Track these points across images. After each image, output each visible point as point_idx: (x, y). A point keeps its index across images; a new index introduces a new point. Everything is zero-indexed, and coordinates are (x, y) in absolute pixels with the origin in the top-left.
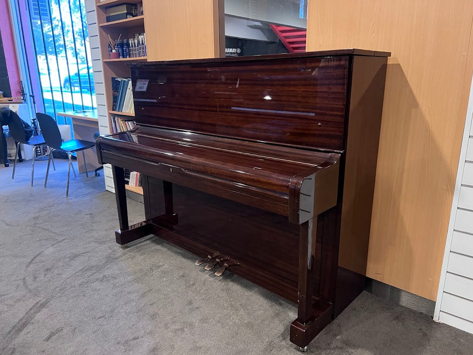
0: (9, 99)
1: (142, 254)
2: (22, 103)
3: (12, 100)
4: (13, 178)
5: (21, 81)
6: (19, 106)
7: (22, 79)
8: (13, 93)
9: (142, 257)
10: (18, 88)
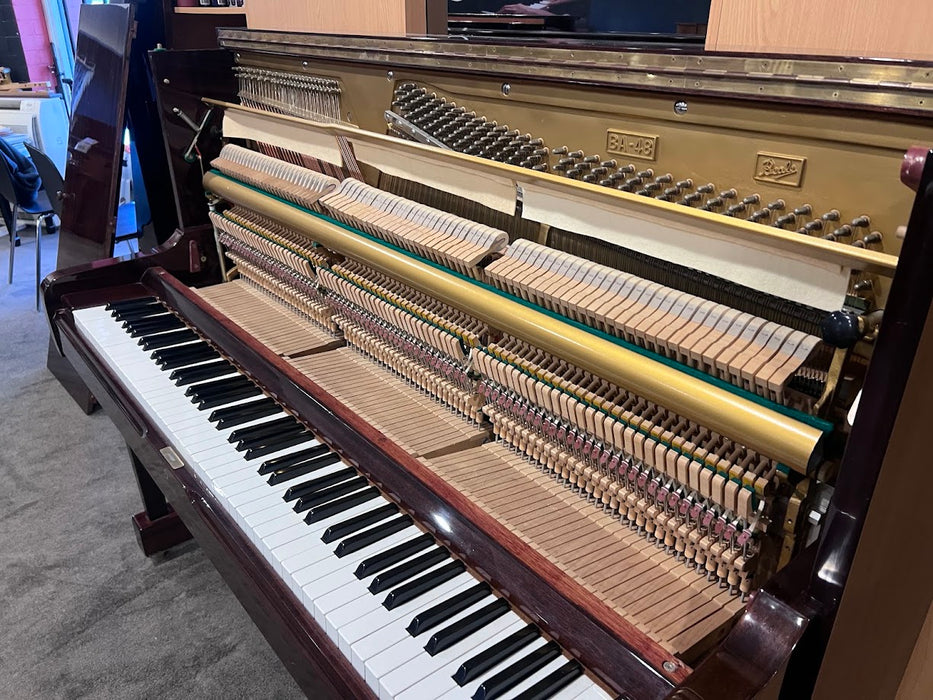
0: (23, 86)
1: (192, 593)
2: (48, 97)
3: (30, 89)
4: (11, 282)
5: (51, 44)
6: (42, 104)
7: (53, 39)
8: (32, 72)
9: (191, 604)
10: (46, 60)
